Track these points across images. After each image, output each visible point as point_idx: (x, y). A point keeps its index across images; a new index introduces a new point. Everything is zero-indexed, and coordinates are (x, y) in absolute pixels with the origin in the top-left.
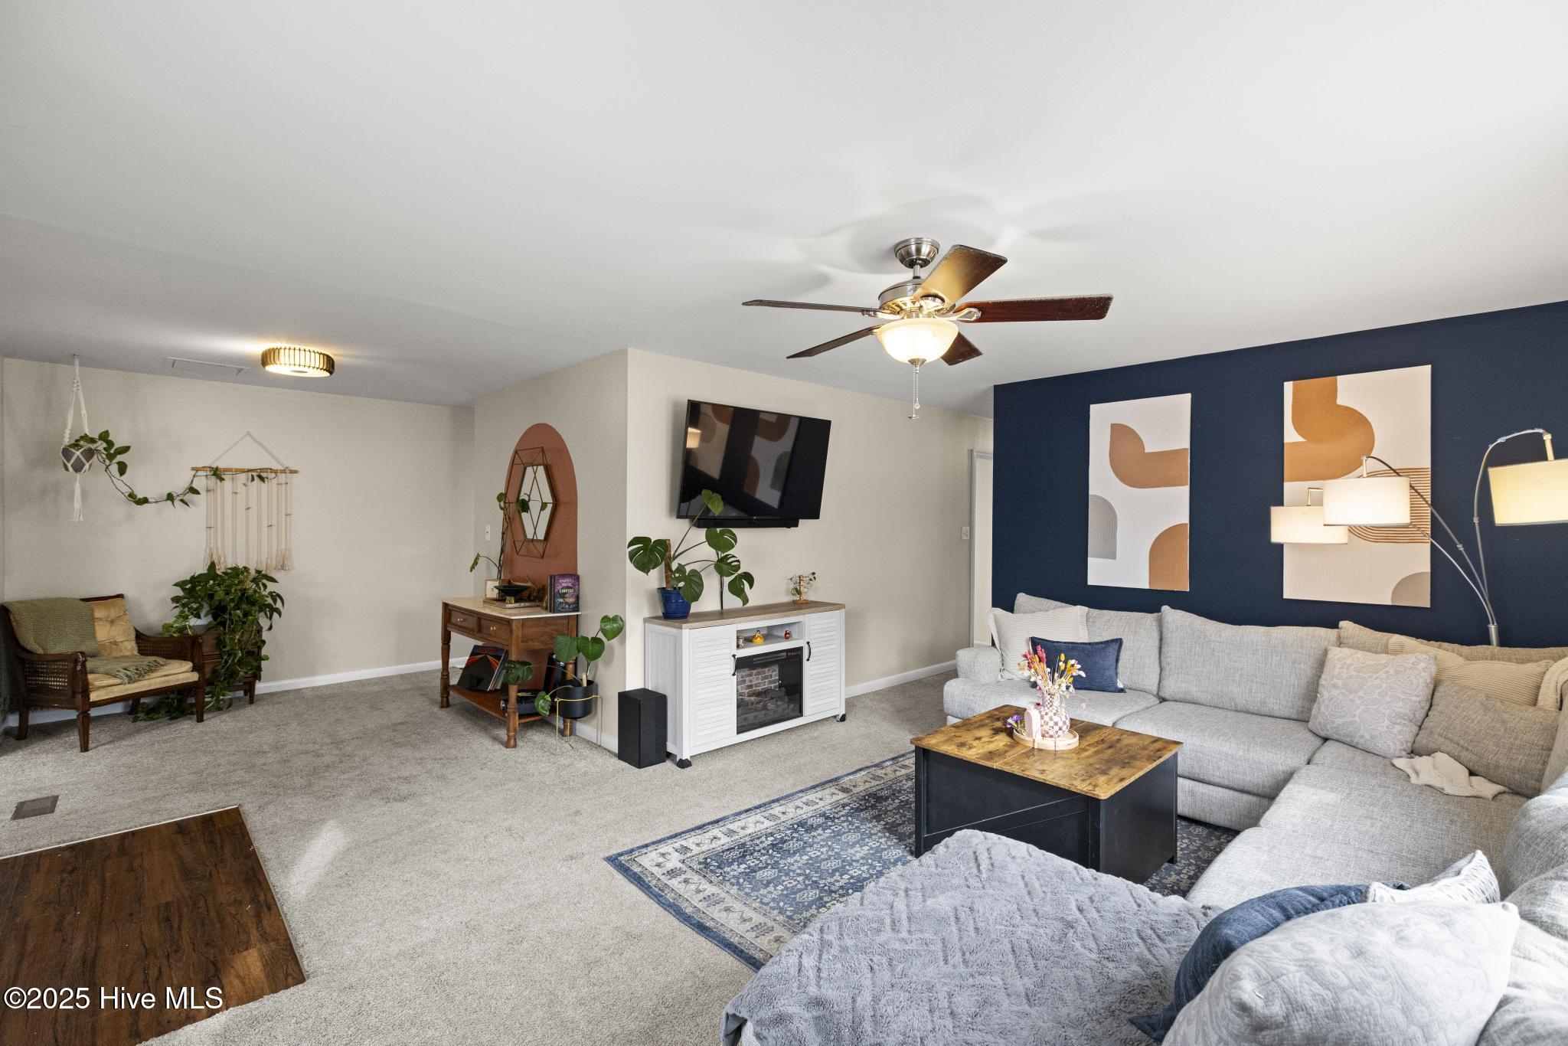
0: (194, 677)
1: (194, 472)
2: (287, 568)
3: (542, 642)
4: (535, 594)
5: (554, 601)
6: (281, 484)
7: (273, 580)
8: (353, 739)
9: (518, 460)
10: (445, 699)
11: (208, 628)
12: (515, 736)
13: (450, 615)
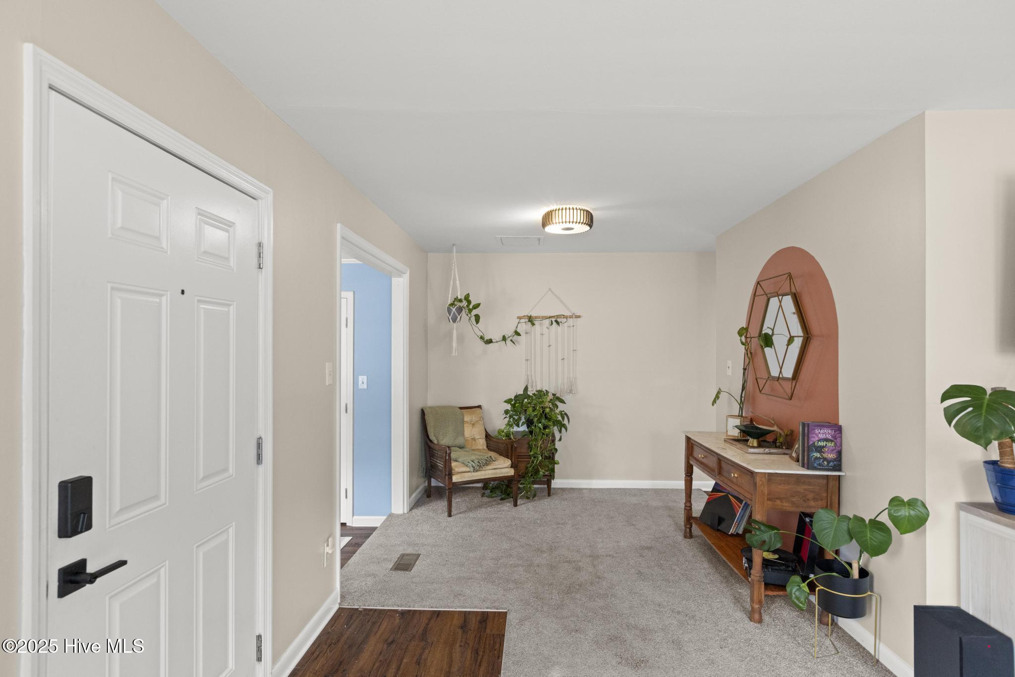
0: (511, 472)
1: (519, 320)
2: (573, 392)
3: (793, 503)
4: (781, 440)
5: (808, 455)
6: (570, 327)
7: (563, 402)
8: (607, 556)
9: (760, 291)
10: (688, 530)
11: (524, 434)
12: (760, 609)
13: (692, 447)
